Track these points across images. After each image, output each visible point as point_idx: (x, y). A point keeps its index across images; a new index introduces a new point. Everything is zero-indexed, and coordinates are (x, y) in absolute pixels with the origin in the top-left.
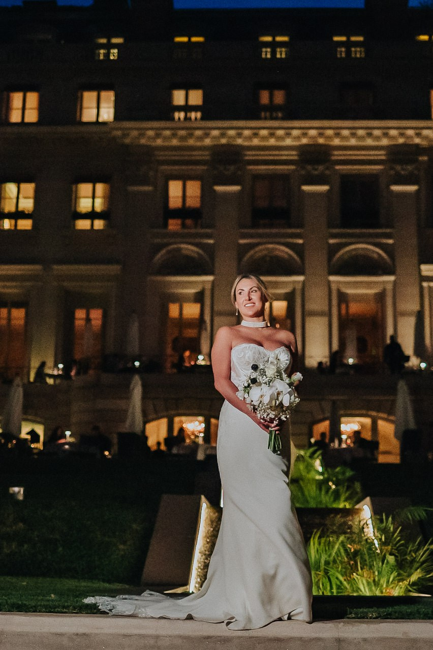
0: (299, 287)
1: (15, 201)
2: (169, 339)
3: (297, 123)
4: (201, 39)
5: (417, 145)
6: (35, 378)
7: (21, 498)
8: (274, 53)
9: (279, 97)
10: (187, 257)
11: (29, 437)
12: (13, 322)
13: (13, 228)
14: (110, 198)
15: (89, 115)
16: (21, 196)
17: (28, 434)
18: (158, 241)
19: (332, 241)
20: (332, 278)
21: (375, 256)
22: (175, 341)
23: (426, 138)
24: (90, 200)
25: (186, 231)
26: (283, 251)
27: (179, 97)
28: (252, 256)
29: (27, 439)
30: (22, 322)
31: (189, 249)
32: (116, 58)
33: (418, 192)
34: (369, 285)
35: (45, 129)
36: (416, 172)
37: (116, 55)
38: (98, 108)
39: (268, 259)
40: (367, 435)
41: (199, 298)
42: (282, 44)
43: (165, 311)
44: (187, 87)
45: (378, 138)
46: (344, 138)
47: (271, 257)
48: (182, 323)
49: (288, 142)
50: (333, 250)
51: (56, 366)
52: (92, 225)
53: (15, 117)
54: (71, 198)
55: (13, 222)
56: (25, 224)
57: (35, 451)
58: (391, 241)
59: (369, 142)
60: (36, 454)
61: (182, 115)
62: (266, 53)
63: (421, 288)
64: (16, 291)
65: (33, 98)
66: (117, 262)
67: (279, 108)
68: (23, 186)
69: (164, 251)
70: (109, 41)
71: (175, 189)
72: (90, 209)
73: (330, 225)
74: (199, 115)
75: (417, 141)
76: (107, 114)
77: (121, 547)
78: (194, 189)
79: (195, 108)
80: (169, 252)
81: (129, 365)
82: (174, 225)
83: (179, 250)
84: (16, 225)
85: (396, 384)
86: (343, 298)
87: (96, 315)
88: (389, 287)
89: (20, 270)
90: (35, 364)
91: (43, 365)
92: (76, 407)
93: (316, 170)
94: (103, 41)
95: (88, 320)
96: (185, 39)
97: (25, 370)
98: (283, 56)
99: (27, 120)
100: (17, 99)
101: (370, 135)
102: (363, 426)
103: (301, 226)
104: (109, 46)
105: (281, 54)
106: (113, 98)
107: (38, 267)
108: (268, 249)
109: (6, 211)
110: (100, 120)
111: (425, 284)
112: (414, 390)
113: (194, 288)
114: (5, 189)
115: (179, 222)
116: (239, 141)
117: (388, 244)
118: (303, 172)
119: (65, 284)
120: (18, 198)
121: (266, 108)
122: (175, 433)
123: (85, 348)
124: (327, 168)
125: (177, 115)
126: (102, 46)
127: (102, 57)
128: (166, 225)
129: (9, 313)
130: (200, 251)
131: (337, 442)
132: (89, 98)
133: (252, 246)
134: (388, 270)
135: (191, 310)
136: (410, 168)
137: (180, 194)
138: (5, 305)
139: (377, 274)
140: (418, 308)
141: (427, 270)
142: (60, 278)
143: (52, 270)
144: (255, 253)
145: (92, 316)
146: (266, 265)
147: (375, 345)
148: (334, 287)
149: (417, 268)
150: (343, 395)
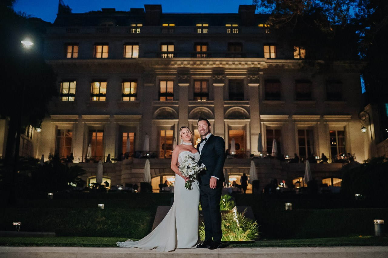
1: (99, 89)
2: (161, 145)
3: (211, 59)
4: (173, 25)
5: (259, 68)
6: (107, 161)
7: (103, 208)
8: (202, 31)
9: (204, 49)
10: (168, 112)
11: (105, 184)
12: (98, 138)
13: (98, 100)
14: (137, 88)
15: (128, 55)
16: (101, 87)
17: (104, 183)
18: (157, 105)
19: (225, 106)
20: (225, 120)
21: (243, 112)
22: (163, 145)
23: (262, 65)
24: (129, 89)
25: (167, 101)
26: (206, 110)
27: (164, 48)
28: (193, 112)
29: (104, 185)
30: (102, 138)
31: (169, 109)
32: (139, 32)
33: (259, 86)
34: (239, 123)
35: (111, 61)
36: (258, 78)
37: (139, 31)
38: (132, 52)
39: (200, 113)
40: (239, 183)
41: (173, 128)
42: (205, 28)
43: (159, 133)
44: (168, 44)
45: (243, 65)
46: (230, 65)
47: (201, 112)
48: (166, 138)
49: (208, 66)
50: (225, 109)
52: (130, 99)
53: (99, 56)
54: (121, 88)
55: (98, 98)
56: (103, 99)
57: (107, 190)
58: (248, 106)
59: (240, 66)
60: (108, 191)
61: (166, 55)
62: (199, 31)
63: (261, 124)
64: (99, 125)
65: (106, 48)
66: (140, 114)
67: (204, 53)
68: (102, 83)
69: (159, 109)
70: (136, 25)
71: (163, 85)
72: (129, 93)
73: (224, 100)
74: (173, 55)
75: (259, 66)
76: (136, 55)
77: (142, 226)
78: (171, 84)
79: (171, 53)
80: (160, 110)
81: (145, 155)
82: (162, 99)
83: (165, 109)
84: (99, 99)
85: (250, 163)
86: (230, 128)
87: (131, 135)
88: (248, 124)
89: (101, 117)
90: (107, 155)
91: (109, 155)
92: (123, 172)
93: (219, 77)
94: (134, 25)
95: (128, 137)
96: (167, 25)
97: (103, 157)
98: (206, 32)
99: (103, 57)
100: (99, 48)
101: (240, 64)
102: (237, 179)
103: (213, 100)
104: (136, 28)
105: (205, 31)
106: (138, 48)
107: (108, 116)
108: (200, 109)
109: (95, 94)
110: (133, 57)
111: (262, 123)
112: (257, 165)
113: (170, 125)
114: (95, 84)
115: (165, 98)
116: (189, 66)
117: (247, 107)
118: (214, 78)
119: (119, 123)
120: (100, 88)
121: (199, 53)
122: (164, 182)
123: (127, 148)
124: (223, 77)
125: (163, 55)
126: (134, 28)
127: (133, 32)
128: (159, 99)
129: (96, 134)
130: (173, 110)
131: (227, 185)
132: (129, 48)
133: (193, 108)
134: (247, 118)
135: (170, 133)
136: (256, 77)
137: (165, 87)
138: (94, 131)
139: (243, 119)
140: (259, 132)
141: (263, 117)
142: (117, 120)
143: (114, 117)
144: (195, 110)
145: (130, 135)
146: (199, 115)
147: (243, 146)
148: (226, 124)
149: (259, 117)
150: (230, 167)
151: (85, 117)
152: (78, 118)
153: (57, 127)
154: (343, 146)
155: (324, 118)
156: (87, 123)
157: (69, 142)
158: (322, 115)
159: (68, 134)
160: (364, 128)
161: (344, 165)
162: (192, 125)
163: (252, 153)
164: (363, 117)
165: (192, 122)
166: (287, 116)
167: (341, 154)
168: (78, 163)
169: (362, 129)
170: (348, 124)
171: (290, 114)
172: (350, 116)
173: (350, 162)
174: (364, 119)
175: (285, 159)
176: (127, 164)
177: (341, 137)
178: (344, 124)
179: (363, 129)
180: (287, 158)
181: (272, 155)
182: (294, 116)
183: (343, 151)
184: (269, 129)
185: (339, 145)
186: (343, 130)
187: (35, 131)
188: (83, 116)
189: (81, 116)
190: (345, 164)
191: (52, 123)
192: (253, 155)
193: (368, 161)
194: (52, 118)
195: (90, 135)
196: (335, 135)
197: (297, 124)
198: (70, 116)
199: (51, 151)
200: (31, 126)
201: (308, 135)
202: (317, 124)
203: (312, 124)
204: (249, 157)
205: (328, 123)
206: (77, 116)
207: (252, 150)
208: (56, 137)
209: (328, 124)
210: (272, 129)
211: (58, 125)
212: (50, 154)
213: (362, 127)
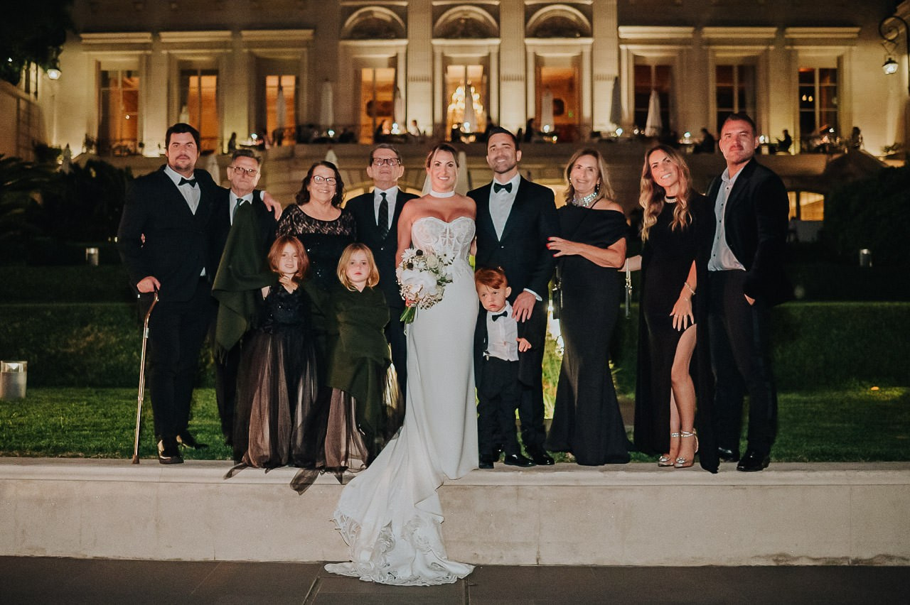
0: (495, 51)
2: (364, 106)
6: (228, 150)
10: (379, 20)
12: (203, 90)
18: (351, 4)
19: (528, 3)
20: (529, 41)
21: (573, 18)
22: (370, 105)
26: (479, 14)
28: (445, 19)
30: (213, 90)
31: (381, 12)
34: (565, 48)
39: (463, 21)
41: (393, 63)
43: (358, 76)
47: (467, 20)
48: (374, 88)
50: (529, 12)
51: (249, 136)
58: (589, 2)
63: (619, 51)
64: (204, 59)
66: (308, 28)
69: (355, 15)
80: (360, 15)
81: (324, 135)
83: (371, 12)
86: (539, 62)
87: (289, 82)
88: (587, 51)
89: (210, 37)
91: (234, 135)
95: (280, 88)
97: (219, 142)
107: (228, 33)
108: (462, 11)
111: (623, 47)
113: (387, 53)
117: (585, 5)
119: (257, 51)
129: (200, 81)
130: (393, 14)
133: (445, 8)
134: (585, 33)
135: (385, 75)
138: (194, 73)
139: (573, 36)
140: (616, 73)
141: (627, 32)
142: (250, 44)
143: (241, 36)
144: (450, 15)
145: (283, 83)
146: (461, 28)
147: (572, 107)
148: (530, 51)
149: (615, 30)
150: (539, 163)
151: (167, 37)
152: (149, 41)
153: (99, 64)
154: (832, 110)
155: (787, 34)
156: (173, 52)
157: (132, 100)
158: (783, 25)
159: (128, 81)
160: (890, 61)
161: (830, 160)
162: (443, 54)
163: (596, 129)
164: (890, 31)
165: (443, 46)
166: (690, 29)
167: (824, 127)
168: (158, 156)
169: (886, 63)
170: (850, 51)
171: (697, 24)
172: (857, 30)
173: (846, 151)
174: (893, 36)
175: (681, 142)
176: (278, 159)
177: (828, 83)
178: (839, 50)
179: (889, 65)
180: (687, 142)
181: (648, 132)
182: (707, 29)
183: (832, 119)
184: (640, 63)
185: (821, 107)
186: (833, 65)
187: (45, 77)
188: (163, 34)
189: (159, 35)
190: (836, 156)
191: (85, 53)
192: (598, 134)
193: (895, 148)
194: (84, 41)
195: (184, 84)
196: (813, 81)
197: (714, 51)
198: (131, 35)
199: (89, 126)
200: (33, 66)
201: (741, 80)
202: (767, 51)
203: (754, 51)
204: (587, 138)
205: (795, 48)
206: (149, 35)
207: (596, 121)
208: (99, 91)
209: (797, 51)
210: (648, 63)
211: (100, 59)
212: (86, 135)
213: (887, 60)
